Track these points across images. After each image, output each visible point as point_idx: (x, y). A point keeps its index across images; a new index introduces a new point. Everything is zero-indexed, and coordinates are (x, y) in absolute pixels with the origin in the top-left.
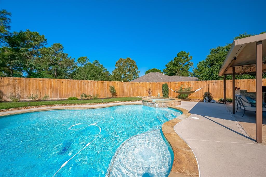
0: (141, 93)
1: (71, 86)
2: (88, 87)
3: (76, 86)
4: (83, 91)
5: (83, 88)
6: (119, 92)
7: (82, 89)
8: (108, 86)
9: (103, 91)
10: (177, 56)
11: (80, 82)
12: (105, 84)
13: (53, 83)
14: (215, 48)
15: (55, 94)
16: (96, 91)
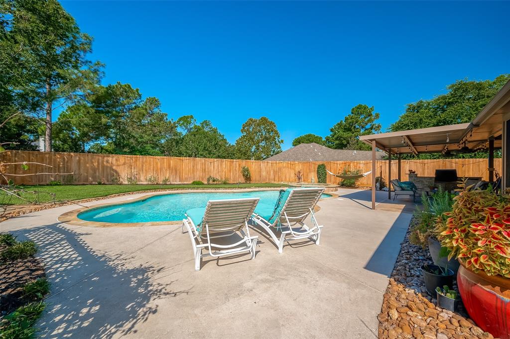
0: (286, 178)
1: (193, 167)
2: (213, 168)
3: (199, 167)
4: (207, 173)
5: (208, 169)
6: (254, 176)
8: (239, 166)
9: (233, 174)
10: (350, 113)
11: (203, 161)
12: (236, 164)
13: (172, 162)
14: (415, 104)
15: (174, 177)
16: (223, 173)
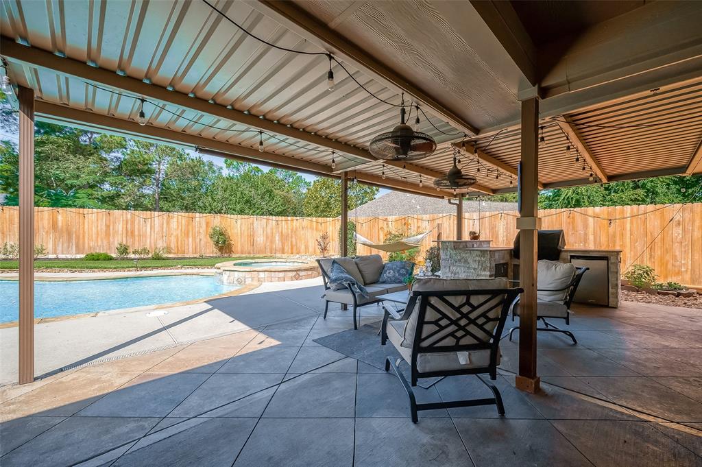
1: (108, 227)
2: (151, 229)
3: (120, 227)
4: (137, 238)
5: (139, 230)
6: (238, 242)
7: (136, 233)
8: (207, 226)
9: (194, 238)
11: (129, 216)
12: (199, 222)
13: (60, 218)
15: (65, 245)
16: (173, 239)
